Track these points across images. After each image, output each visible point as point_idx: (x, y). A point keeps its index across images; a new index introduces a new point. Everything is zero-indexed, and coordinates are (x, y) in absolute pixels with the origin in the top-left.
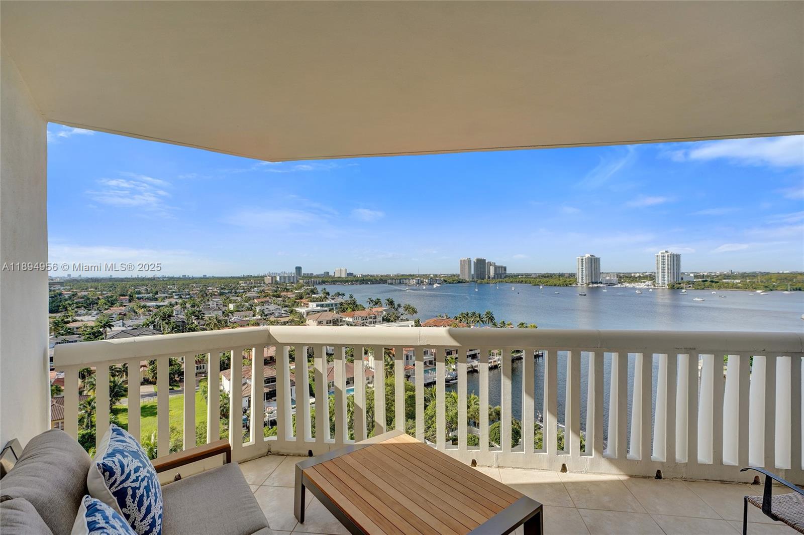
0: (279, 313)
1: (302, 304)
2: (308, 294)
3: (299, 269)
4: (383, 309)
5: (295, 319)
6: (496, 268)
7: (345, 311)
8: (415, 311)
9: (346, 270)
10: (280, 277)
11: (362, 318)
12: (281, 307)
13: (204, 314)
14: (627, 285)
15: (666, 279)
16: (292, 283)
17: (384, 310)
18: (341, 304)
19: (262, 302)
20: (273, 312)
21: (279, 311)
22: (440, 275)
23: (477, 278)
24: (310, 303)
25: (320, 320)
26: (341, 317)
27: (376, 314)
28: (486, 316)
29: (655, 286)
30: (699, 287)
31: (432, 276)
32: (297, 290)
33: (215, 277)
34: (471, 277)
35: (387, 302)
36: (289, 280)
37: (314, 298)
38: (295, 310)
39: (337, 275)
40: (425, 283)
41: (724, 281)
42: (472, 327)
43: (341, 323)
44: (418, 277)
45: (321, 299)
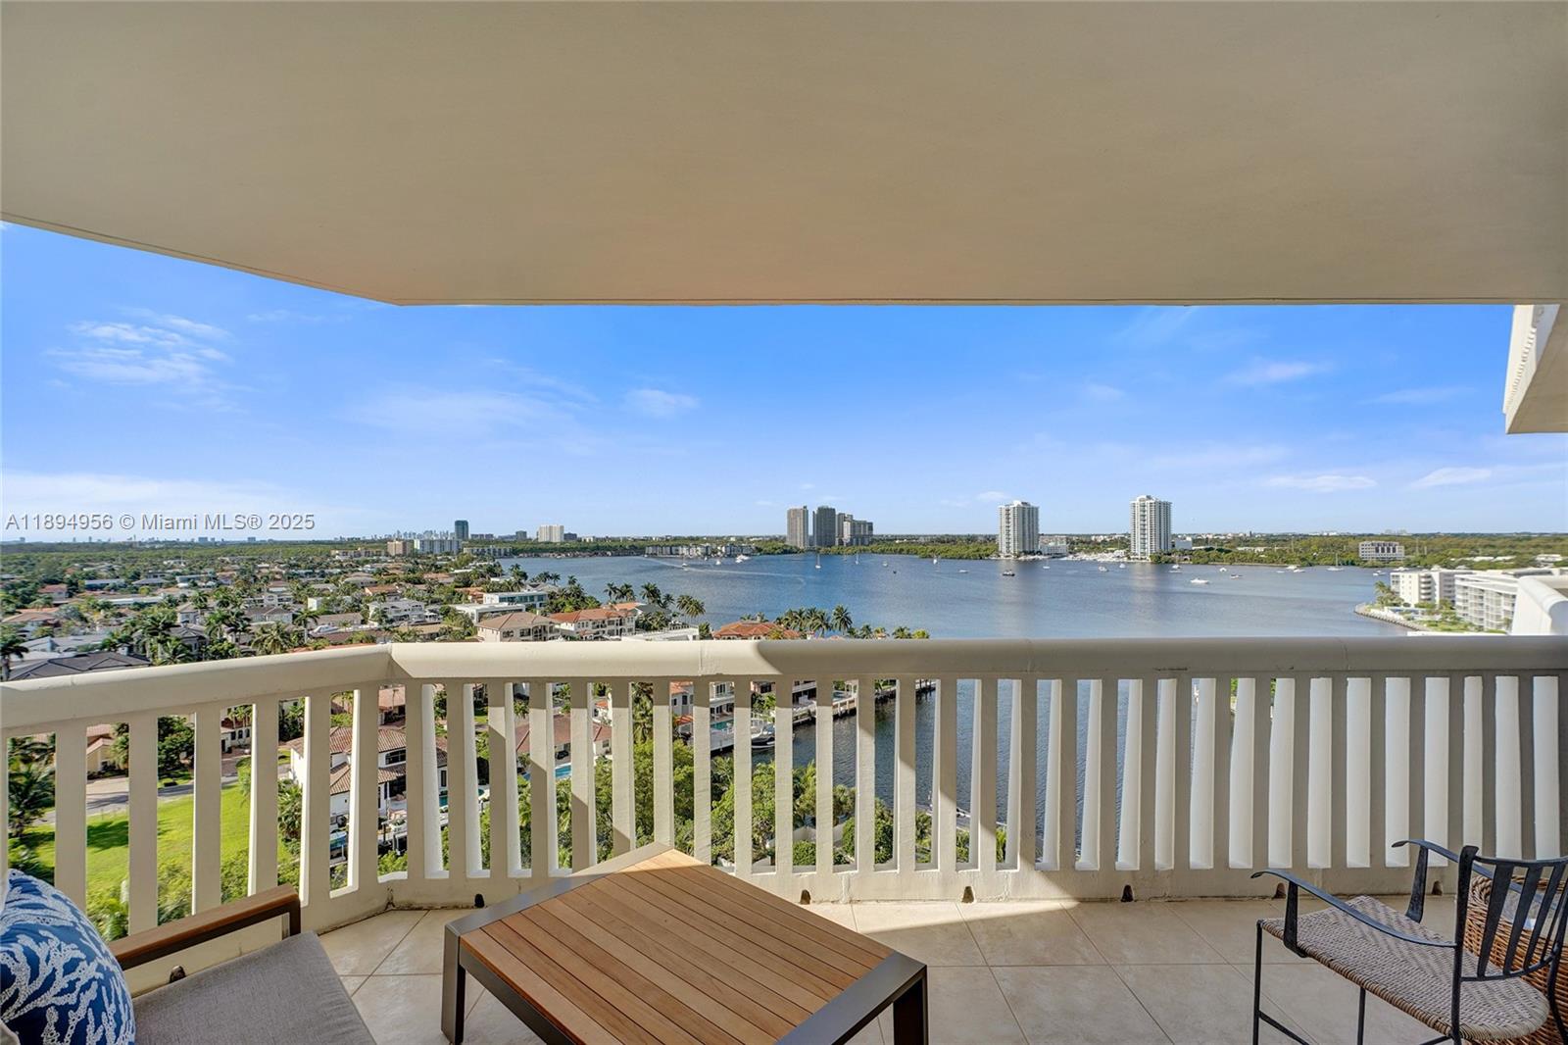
0: (419, 616)
1: (470, 598)
2: (483, 576)
3: (462, 526)
4: (637, 606)
5: (455, 628)
6: (855, 525)
7: (559, 611)
8: (699, 608)
9: (562, 528)
10: (423, 543)
11: (594, 623)
12: (423, 604)
13: (248, 620)
14: (1084, 556)
15: (1148, 546)
16: (448, 554)
17: (639, 608)
18: (552, 596)
19: (382, 594)
20: (406, 613)
21: (420, 613)
22: (748, 538)
23: (820, 544)
24: (485, 595)
25: (506, 628)
26: (551, 623)
27: (623, 615)
28: (835, 617)
29: (1129, 558)
30: (1200, 560)
31: (732, 539)
32: (458, 569)
33: (275, 542)
34: (807, 542)
35: (645, 591)
36: (442, 546)
37: (494, 584)
38: (455, 610)
39: (543, 538)
40: (719, 553)
41: (1239, 549)
42: (809, 638)
43: (552, 635)
44: (705, 542)
45: (509, 587)
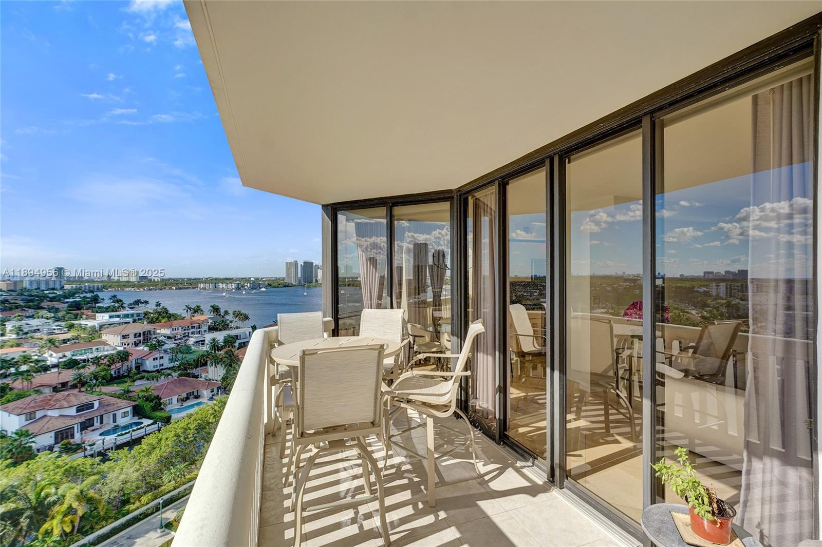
0: (49, 329)
2: (89, 303)
4: (207, 318)
5: (82, 335)
7: (154, 323)
8: (246, 317)
10: (30, 283)
11: (182, 328)
16: (54, 289)
17: (209, 318)
18: (146, 314)
20: (38, 328)
21: (49, 327)
22: (262, 279)
23: (305, 281)
24: (97, 314)
25: (124, 333)
26: (154, 329)
27: (200, 323)
31: (252, 279)
32: (67, 299)
34: (297, 281)
35: (212, 308)
36: (47, 285)
37: (100, 307)
39: (123, 279)
40: (246, 287)
43: (155, 336)
44: (237, 281)
45: (114, 309)
